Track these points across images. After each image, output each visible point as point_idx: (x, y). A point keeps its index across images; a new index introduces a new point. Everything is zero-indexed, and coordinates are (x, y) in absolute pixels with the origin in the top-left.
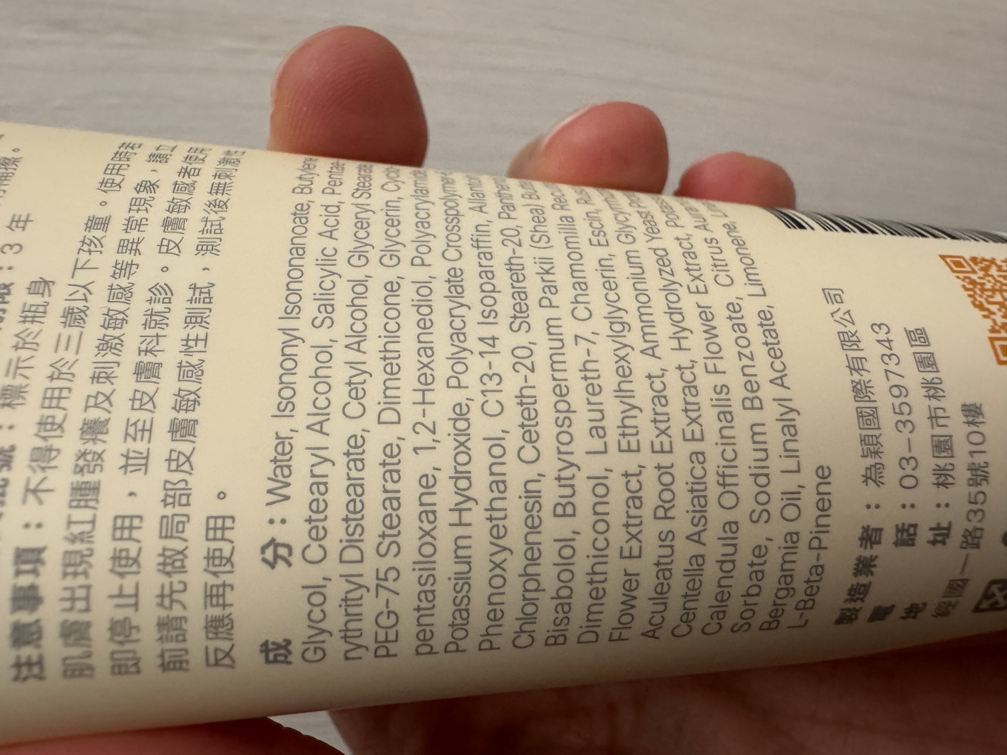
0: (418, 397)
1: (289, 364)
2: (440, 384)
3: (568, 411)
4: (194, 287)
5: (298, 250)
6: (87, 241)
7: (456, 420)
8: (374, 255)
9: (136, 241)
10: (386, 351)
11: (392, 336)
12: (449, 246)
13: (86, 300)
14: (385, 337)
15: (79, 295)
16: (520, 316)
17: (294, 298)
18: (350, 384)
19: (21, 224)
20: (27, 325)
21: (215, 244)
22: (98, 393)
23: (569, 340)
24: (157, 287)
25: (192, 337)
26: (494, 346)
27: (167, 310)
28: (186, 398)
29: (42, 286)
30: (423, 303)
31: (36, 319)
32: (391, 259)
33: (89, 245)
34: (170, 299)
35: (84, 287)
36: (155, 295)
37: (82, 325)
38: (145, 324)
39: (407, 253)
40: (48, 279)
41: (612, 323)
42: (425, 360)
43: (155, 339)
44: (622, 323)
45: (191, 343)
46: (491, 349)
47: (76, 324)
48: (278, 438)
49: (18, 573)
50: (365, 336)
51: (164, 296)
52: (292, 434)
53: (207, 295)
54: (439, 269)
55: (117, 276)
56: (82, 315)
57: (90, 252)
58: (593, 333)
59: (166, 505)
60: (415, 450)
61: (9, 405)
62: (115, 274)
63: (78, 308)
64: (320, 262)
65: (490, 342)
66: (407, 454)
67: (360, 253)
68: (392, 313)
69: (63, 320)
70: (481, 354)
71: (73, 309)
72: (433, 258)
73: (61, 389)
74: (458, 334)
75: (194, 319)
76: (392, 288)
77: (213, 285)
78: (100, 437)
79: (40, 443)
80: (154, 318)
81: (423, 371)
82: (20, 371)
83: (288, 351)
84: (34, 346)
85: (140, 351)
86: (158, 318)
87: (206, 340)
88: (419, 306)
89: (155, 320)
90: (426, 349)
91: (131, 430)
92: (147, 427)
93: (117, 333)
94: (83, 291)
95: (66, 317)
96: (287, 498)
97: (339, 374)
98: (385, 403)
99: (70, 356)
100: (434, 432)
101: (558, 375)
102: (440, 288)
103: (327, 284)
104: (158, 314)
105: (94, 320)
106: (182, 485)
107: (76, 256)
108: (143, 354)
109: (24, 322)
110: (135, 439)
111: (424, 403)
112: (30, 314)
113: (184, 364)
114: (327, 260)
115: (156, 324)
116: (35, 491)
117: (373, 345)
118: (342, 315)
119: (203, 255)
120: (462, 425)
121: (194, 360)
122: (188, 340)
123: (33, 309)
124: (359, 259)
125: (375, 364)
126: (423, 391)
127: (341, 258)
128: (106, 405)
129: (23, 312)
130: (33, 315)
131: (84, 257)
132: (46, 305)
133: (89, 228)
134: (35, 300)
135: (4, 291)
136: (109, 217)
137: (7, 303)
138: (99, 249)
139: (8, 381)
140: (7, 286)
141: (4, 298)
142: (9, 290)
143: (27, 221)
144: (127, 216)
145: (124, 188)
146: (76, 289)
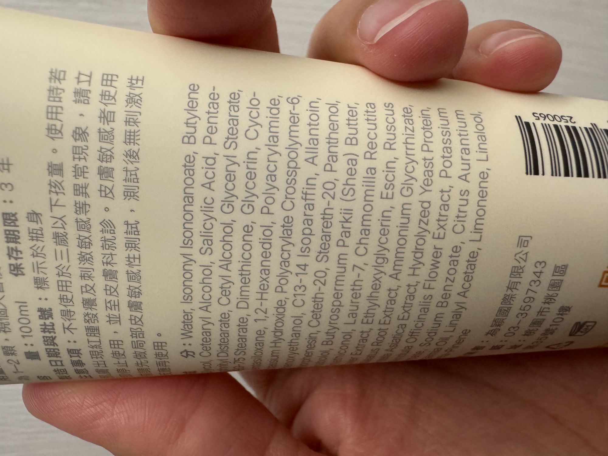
0: (259, 296)
1: (188, 275)
2: (271, 290)
3: (339, 306)
4: (127, 223)
5: (189, 198)
6: (53, 184)
7: (278, 308)
8: (238, 204)
9: (84, 186)
10: (243, 270)
11: (247, 261)
12: (287, 198)
13: (64, 228)
14: (242, 262)
15: (59, 225)
16: (324, 251)
17: (188, 234)
18: (222, 288)
19: (6, 167)
20: (35, 242)
21: (135, 191)
22: (86, 285)
23: (349, 268)
24: (105, 222)
25: (132, 256)
26: (304, 270)
27: (114, 238)
28: (134, 290)
29: (35, 216)
30: (266, 241)
31: (39, 239)
32: (248, 208)
33: (55, 188)
34: (114, 231)
35: (60, 219)
36: (105, 228)
37: (67, 244)
38: (103, 246)
39: (259, 203)
40: (37, 212)
41: (378, 258)
42: (264, 276)
43: (110, 256)
44: (383, 258)
45: (132, 260)
46: (302, 272)
47: (63, 244)
48: (184, 312)
50: (231, 261)
51: (110, 228)
52: (191, 311)
53: (136, 229)
54: (279, 216)
55: (78, 212)
56: (64, 237)
57: (57, 193)
58: (365, 264)
59: (132, 337)
60: (255, 320)
61: (41, 288)
62: (76, 211)
63: (61, 233)
64: (203, 209)
65: (303, 267)
66: (251, 321)
67: (228, 202)
68: (247, 247)
69: (55, 240)
70: (297, 274)
71: (58, 233)
72: (275, 208)
73: (66, 281)
74: (285, 262)
75: (131, 245)
76: (248, 230)
77: (138, 223)
78: (93, 307)
79: (63, 308)
80: (107, 243)
81: (262, 283)
82: (40, 270)
83: (187, 267)
84: (43, 256)
85: (103, 263)
86: (110, 243)
87: (139, 258)
88: (264, 243)
89: (108, 244)
90: (265, 270)
91: (109, 305)
92: (116, 304)
93: (88, 251)
94: (60, 222)
95: (56, 239)
96: (191, 337)
97: (216, 282)
98: (240, 298)
99: (64, 262)
100: (266, 313)
101: (338, 288)
102: (278, 231)
103: (208, 226)
104: (109, 240)
105: (73, 242)
106: (139, 330)
107: (49, 196)
108: (105, 265)
109: (33, 240)
110: (111, 309)
111: (262, 299)
112: (34, 235)
113: (129, 272)
114: (208, 207)
115: (109, 247)
116: (68, 329)
117: (235, 266)
118: (217, 246)
119: (129, 200)
120: (281, 310)
121: (135, 270)
122: (129, 258)
123: (35, 231)
124: (228, 207)
125: (235, 277)
126: (262, 293)
127: (217, 205)
128: (92, 291)
129: (30, 233)
130: (36, 235)
131: (54, 197)
132: (41, 229)
133: (51, 173)
134: (34, 226)
135: (13, 218)
136: (62, 165)
137: (18, 226)
138: (62, 191)
139: (36, 275)
140: (14, 215)
141: (15, 223)
142: (16, 217)
143: (8, 164)
144: (73, 163)
145: (65, 136)
146: (56, 220)
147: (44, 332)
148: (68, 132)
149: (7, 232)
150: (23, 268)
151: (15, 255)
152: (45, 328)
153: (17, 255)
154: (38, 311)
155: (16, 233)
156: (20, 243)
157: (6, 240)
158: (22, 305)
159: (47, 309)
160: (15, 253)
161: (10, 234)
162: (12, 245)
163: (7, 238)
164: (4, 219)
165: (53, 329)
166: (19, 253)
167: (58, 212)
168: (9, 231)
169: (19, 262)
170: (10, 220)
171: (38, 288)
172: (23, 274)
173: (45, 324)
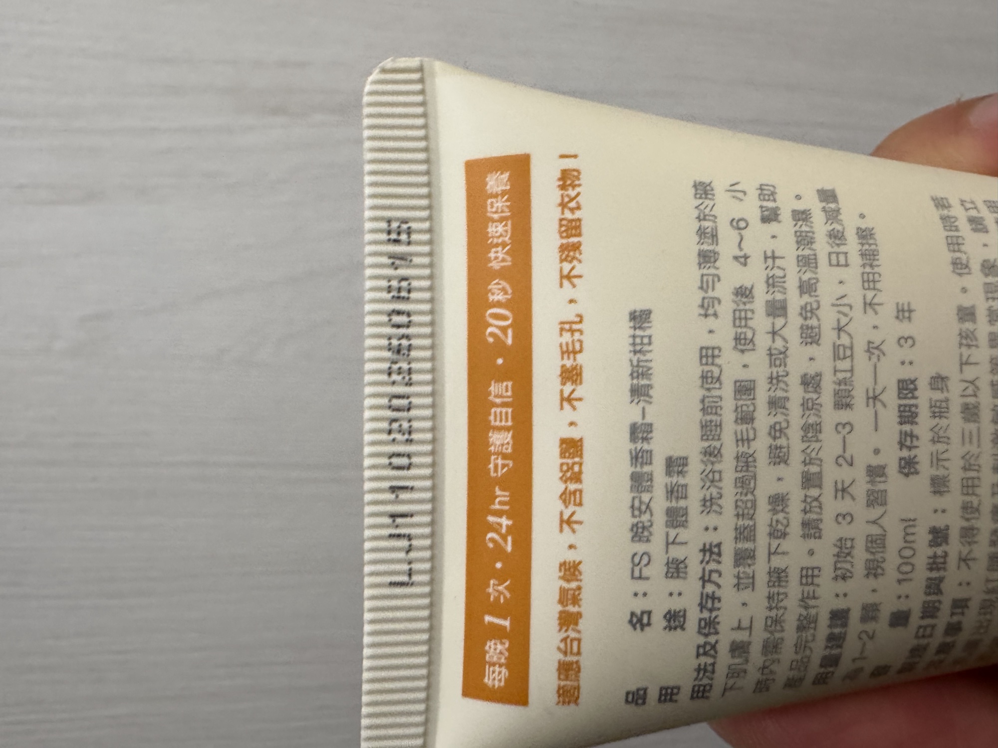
6: (964, 334)
13: (975, 396)
15: (970, 391)
19: (907, 314)
20: (937, 420)
29: (939, 381)
31: (942, 414)
33: (966, 339)
35: (972, 383)
37: (978, 420)
40: (943, 376)
47: (973, 420)
49: (952, 614)
56: (975, 410)
57: (969, 346)
61: (939, 492)
62: (992, 370)
63: (971, 404)
69: (963, 415)
71: (968, 405)
73: (973, 479)
79: (965, 524)
82: (941, 463)
84: (945, 440)
94: (972, 387)
95: (965, 413)
99: (974, 449)
105: (986, 415)
107: (959, 351)
109: (935, 417)
112: (937, 410)
116: (964, 560)
123: (938, 404)
129: (931, 407)
130: (939, 411)
131: (965, 351)
132: (947, 400)
133: (961, 319)
134: (938, 395)
135: (912, 386)
136: (973, 307)
137: (916, 398)
138: (974, 343)
139: (934, 472)
140: (913, 382)
141: (913, 394)
142: (915, 385)
143: (910, 311)
144: (987, 305)
145: (973, 271)
146: (966, 385)
147: (931, 569)
148: (976, 266)
149: (902, 409)
150: (917, 463)
151: (908, 443)
152: (934, 563)
153: (912, 442)
154: (930, 532)
155: (913, 409)
156: (917, 424)
157: (898, 420)
158: (909, 523)
159: (942, 527)
160: (908, 439)
161: (904, 411)
162: (907, 428)
163: (900, 417)
164: (899, 389)
165: (945, 563)
166: (914, 439)
167: (970, 373)
168: (905, 406)
169: (913, 452)
170: (907, 389)
171: (935, 492)
172: (917, 473)
173: (935, 556)
